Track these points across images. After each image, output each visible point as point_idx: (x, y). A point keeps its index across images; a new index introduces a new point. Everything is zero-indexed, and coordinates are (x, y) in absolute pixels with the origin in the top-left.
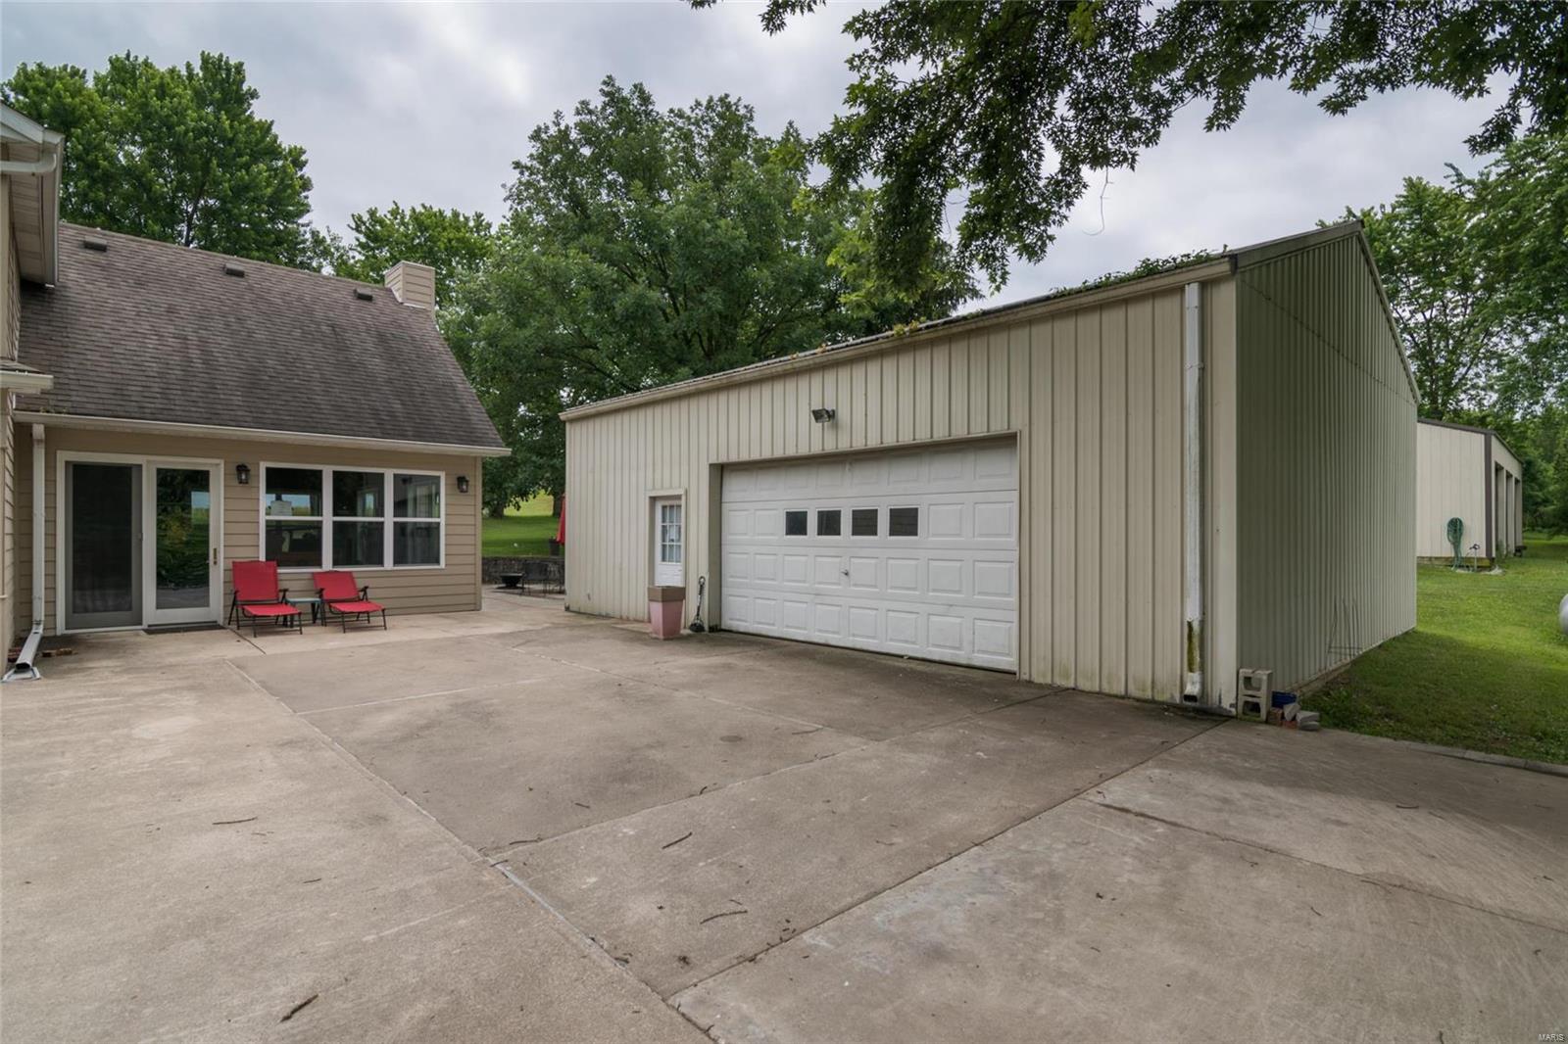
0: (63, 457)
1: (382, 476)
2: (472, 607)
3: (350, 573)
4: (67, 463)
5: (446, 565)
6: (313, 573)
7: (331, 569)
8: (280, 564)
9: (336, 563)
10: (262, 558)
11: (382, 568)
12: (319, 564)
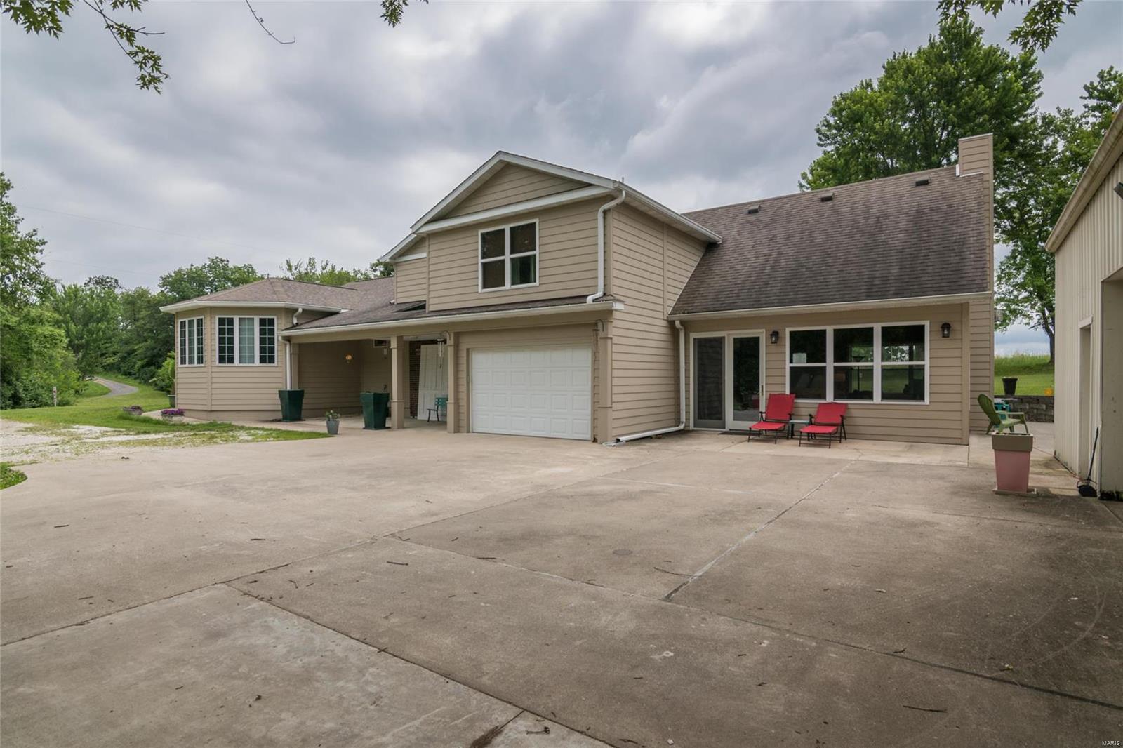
0: (693, 336)
1: (871, 329)
2: (960, 441)
3: (846, 405)
4: (695, 339)
5: (930, 402)
6: (820, 404)
7: (833, 401)
8: (797, 397)
9: (836, 397)
10: (788, 392)
11: (872, 403)
12: (824, 397)
